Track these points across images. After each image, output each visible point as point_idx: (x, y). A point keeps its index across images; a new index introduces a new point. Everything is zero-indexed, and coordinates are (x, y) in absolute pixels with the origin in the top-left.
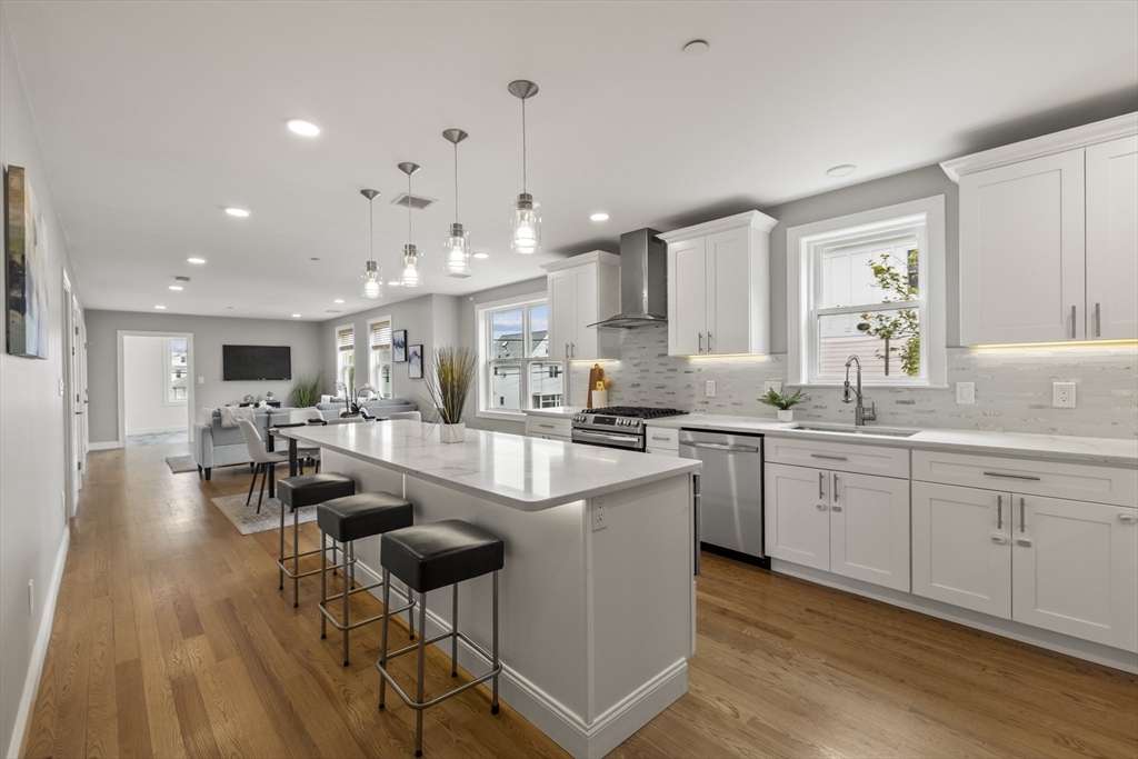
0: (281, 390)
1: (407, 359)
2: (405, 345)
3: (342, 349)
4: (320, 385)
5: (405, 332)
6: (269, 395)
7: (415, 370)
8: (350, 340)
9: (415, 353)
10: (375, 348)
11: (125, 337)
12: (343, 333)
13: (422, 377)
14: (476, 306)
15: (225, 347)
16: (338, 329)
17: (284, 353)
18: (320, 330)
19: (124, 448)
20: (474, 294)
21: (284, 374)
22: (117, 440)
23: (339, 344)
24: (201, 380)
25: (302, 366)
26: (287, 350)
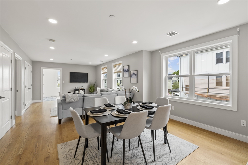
0: (85, 86)
1: (130, 76)
2: (129, 71)
3: (103, 73)
4: (96, 84)
5: (129, 66)
6: (82, 87)
7: (134, 79)
8: (106, 71)
9: (134, 74)
10: (115, 73)
11: (43, 69)
12: (103, 69)
13: (137, 82)
14: (161, 55)
15: (70, 72)
16: (101, 67)
17: (86, 75)
18: (96, 68)
19: (42, 102)
20: (160, 50)
21: (86, 81)
22: (41, 100)
23: (102, 72)
24: (64, 82)
25: (91, 78)
26: (87, 74)
